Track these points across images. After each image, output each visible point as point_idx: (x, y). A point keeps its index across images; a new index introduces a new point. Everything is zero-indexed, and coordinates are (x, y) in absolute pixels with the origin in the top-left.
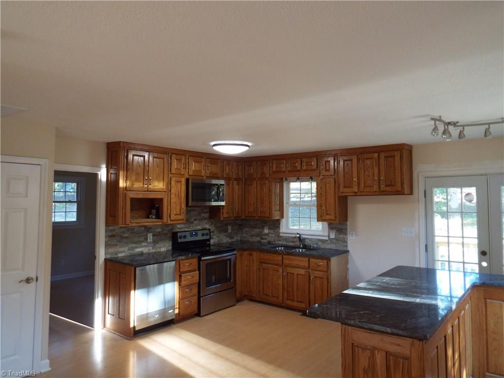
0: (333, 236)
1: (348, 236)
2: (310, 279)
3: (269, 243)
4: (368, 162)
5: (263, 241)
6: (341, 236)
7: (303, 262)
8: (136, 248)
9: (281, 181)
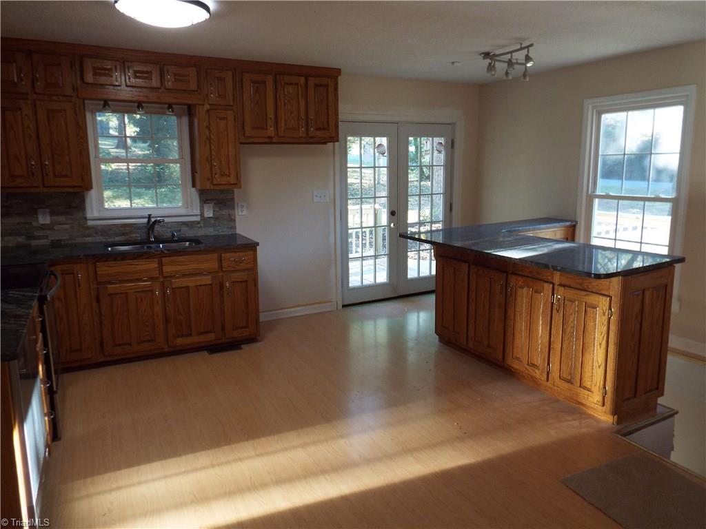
0: (209, 213)
1: (236, 211)
3: (56, 244)
5: (34, 243)
6: (225, 212)
7: (208, 262)
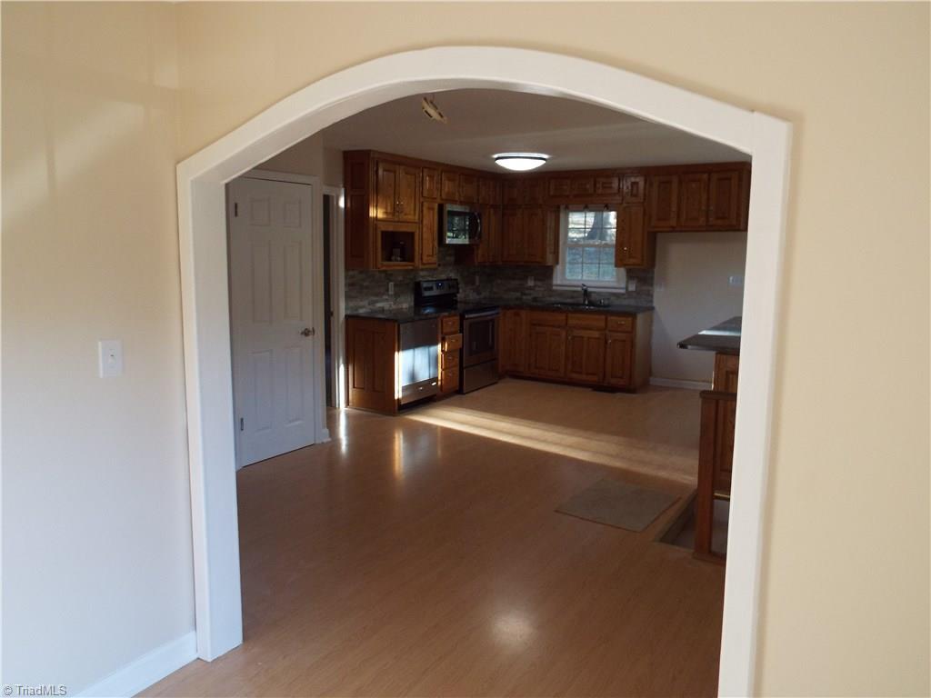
0: (632, 288)
1: (655, 286)
2: (606, 342)
3: (535, 299)
4: (694, 185)
5: (524, 297)
6: (645, 288)
7: (598, 321)
8: (377, 302)
9: (557, 211)
